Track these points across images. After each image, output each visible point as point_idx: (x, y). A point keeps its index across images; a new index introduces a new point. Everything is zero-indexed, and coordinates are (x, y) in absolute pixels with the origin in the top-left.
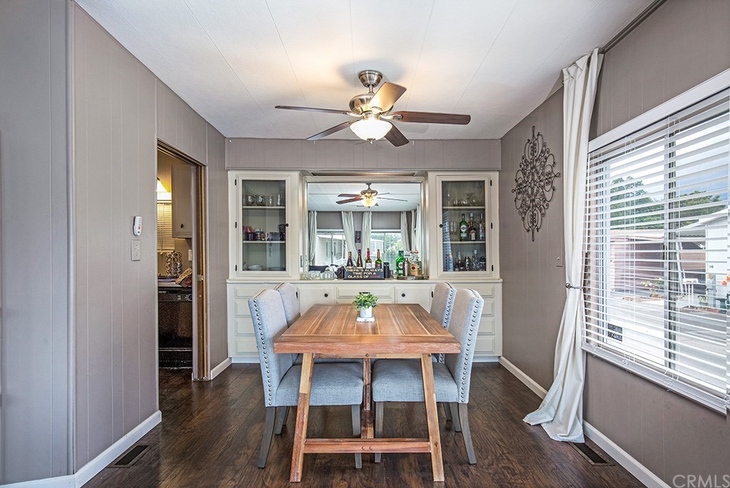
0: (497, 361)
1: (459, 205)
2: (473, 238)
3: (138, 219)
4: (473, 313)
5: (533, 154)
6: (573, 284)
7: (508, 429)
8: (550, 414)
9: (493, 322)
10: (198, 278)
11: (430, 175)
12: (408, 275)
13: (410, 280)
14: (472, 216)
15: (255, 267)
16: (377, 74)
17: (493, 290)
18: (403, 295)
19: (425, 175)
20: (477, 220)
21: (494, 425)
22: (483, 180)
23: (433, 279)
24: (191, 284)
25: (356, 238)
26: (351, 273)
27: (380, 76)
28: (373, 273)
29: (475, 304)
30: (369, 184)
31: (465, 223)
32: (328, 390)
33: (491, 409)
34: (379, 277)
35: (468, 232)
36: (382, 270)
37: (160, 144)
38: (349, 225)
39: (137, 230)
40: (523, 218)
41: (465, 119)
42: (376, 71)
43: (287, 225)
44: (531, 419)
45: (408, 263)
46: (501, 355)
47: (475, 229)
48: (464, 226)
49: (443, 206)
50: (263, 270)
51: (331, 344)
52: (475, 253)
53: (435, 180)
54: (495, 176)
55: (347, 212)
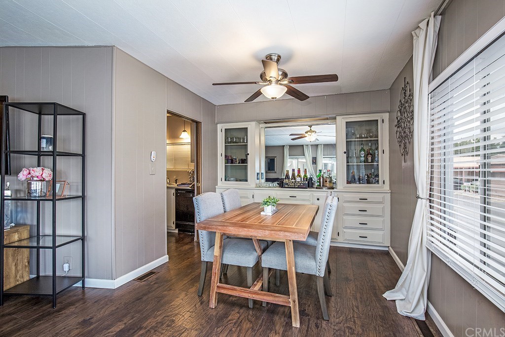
0: (387, 249)
1: (360, 138)
2: (370, 161)
3: (153, 152)
4: (327, 214)
5: (405, 98)
6: (421, 196)
7: (367, 300)
8: (403, 295)
9: (383, 222)
10: (197, 185)
11: (338, 118)
12: (323, 186)
13: (324, 189)
14: (370, 145)
15: (232, 179)
16: (277, 55)
17: (383, 198)
18: (318, 199)
19: (335, 118)
20: (374, 148)
21: (358, 295)
22: (377, 119)
23: (340, 189)
24: (194, 188)
25: (313, 161)
26: (287, 184)
27: (279, 57)
28: (301, 184)
29: (329, 207)
30: (310, 126)
31: (364, 150)
32: (233, 256)
33: (363, 284)
34: (304, 187)
35: (366, 157)
36: (307, 182)
37: (168, 112)
38: (309, 153)
39: (152, 158)
40: (400, 145)
41: (334, 78)
42: (276, 54)
43: (248, 154)
44: (388, 295)
45: (323, 178)
46: (390, 245)
47: (371, 154)
48: (363, 152)
49: (346, 139)
50: (236, 181)
51: (225, 227)
52: (373, 171)
53: (342, 121)
54: (386, 116)
55: (307, 145)
